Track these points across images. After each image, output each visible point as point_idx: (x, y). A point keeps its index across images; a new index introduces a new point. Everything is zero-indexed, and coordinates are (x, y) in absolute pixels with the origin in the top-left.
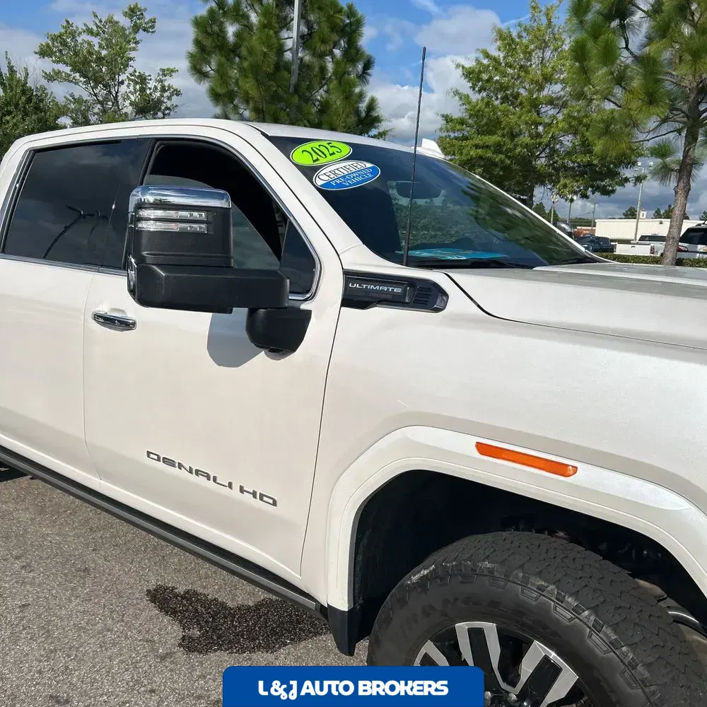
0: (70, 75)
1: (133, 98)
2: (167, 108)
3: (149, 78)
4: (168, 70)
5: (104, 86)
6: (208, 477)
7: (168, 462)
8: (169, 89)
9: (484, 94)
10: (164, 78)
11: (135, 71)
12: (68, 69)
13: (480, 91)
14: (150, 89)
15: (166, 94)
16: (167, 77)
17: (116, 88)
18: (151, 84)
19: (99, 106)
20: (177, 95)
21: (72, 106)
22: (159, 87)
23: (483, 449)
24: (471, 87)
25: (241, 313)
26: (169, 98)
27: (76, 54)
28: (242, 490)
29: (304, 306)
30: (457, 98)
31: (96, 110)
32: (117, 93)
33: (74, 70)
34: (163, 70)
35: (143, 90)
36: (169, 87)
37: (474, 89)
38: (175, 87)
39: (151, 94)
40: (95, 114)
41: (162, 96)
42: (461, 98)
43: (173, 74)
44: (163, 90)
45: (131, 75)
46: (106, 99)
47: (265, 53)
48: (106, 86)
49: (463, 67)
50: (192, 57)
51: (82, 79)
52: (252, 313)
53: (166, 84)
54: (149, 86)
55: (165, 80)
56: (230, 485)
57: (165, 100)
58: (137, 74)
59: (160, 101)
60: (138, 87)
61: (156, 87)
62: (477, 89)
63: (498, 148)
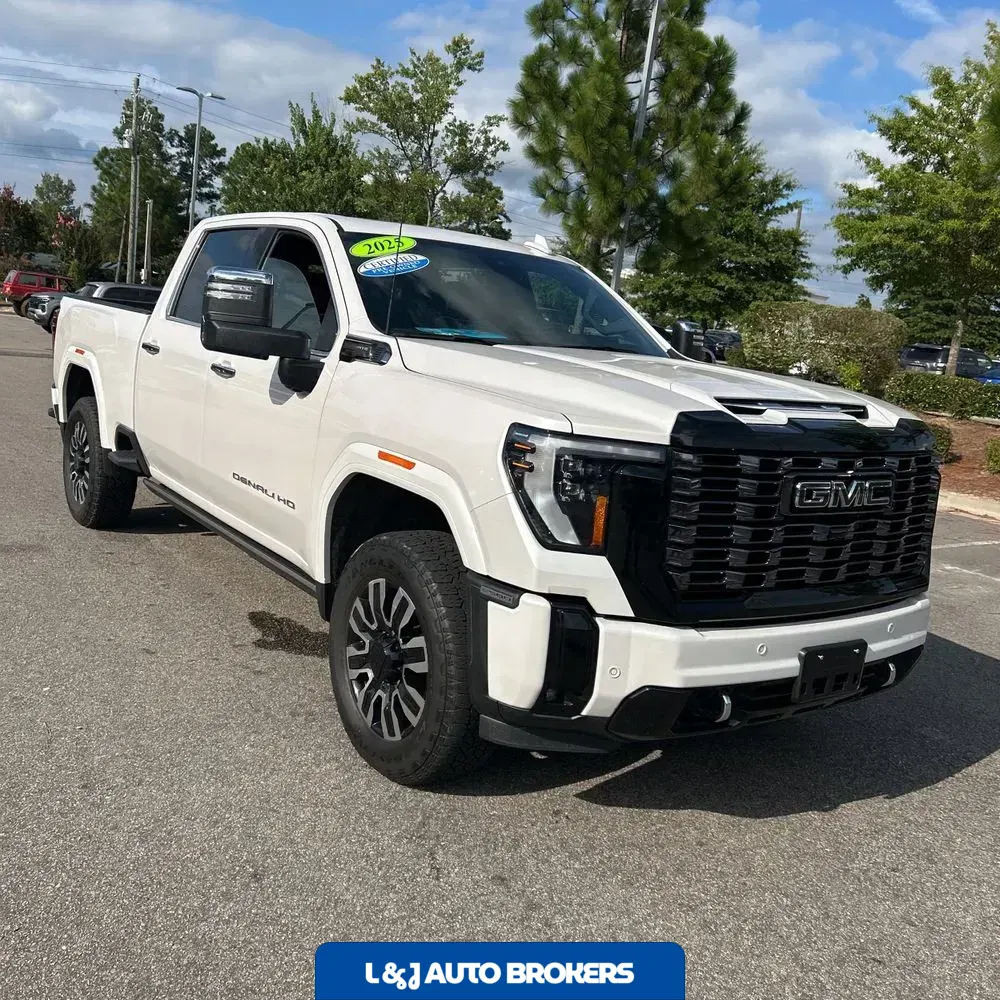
0: (377, 125)
1: (449, 153)
2: (490, 166)
3: (471, 128)
4: (495, 117)
5: (415, 138)
6: (263, 490)
7: (243, 480)
8: (494, 142)
9: (910, 157)
10: (490, 128)
11: (455, 120)
12: (374, 118)
13: (903, 153)
14: (471, 142)
15: (491, 148)
16: (494, 128)
17: (430, 141)
18: (473, 137)
19: (408, 163)
20: (504, 149)
21: (376, 163)
22: (482, 139)
23: (383, 456)
24: (890, 147)
25: (274, 360)
26: (494, 154)
27: (385, 100)
28: (279, 499)
29: (322, 360)
30: (863, 163)
31: (403, 168)
32: (430, 147)
33: (381, 118)
34: (489, 119)
35: (462, 143)
36: (494, 140)
37: (895, 150)
38: (502, 139)
39: (471, 148)
40: (402, 172)
41: (485, 151)
42: (868, 164)
43: (501, 123)
44: (488, 143)
45: (450, 124)
46: (418, 153)
47: (598, 103)
48: (419, 138)
49: (880, 120)
50: (514, 104)
51: (389, 130)
52: (281, 359)
53: (491, 135)
54: (470, 138)
55: (490, 131)
56: (273, 496)
57: (489, 156)
58: (457, 123)
59: (482, 158)
60: (457, 139)
61: (478, 140)
62: (899, 150)
63: (913, 233)
